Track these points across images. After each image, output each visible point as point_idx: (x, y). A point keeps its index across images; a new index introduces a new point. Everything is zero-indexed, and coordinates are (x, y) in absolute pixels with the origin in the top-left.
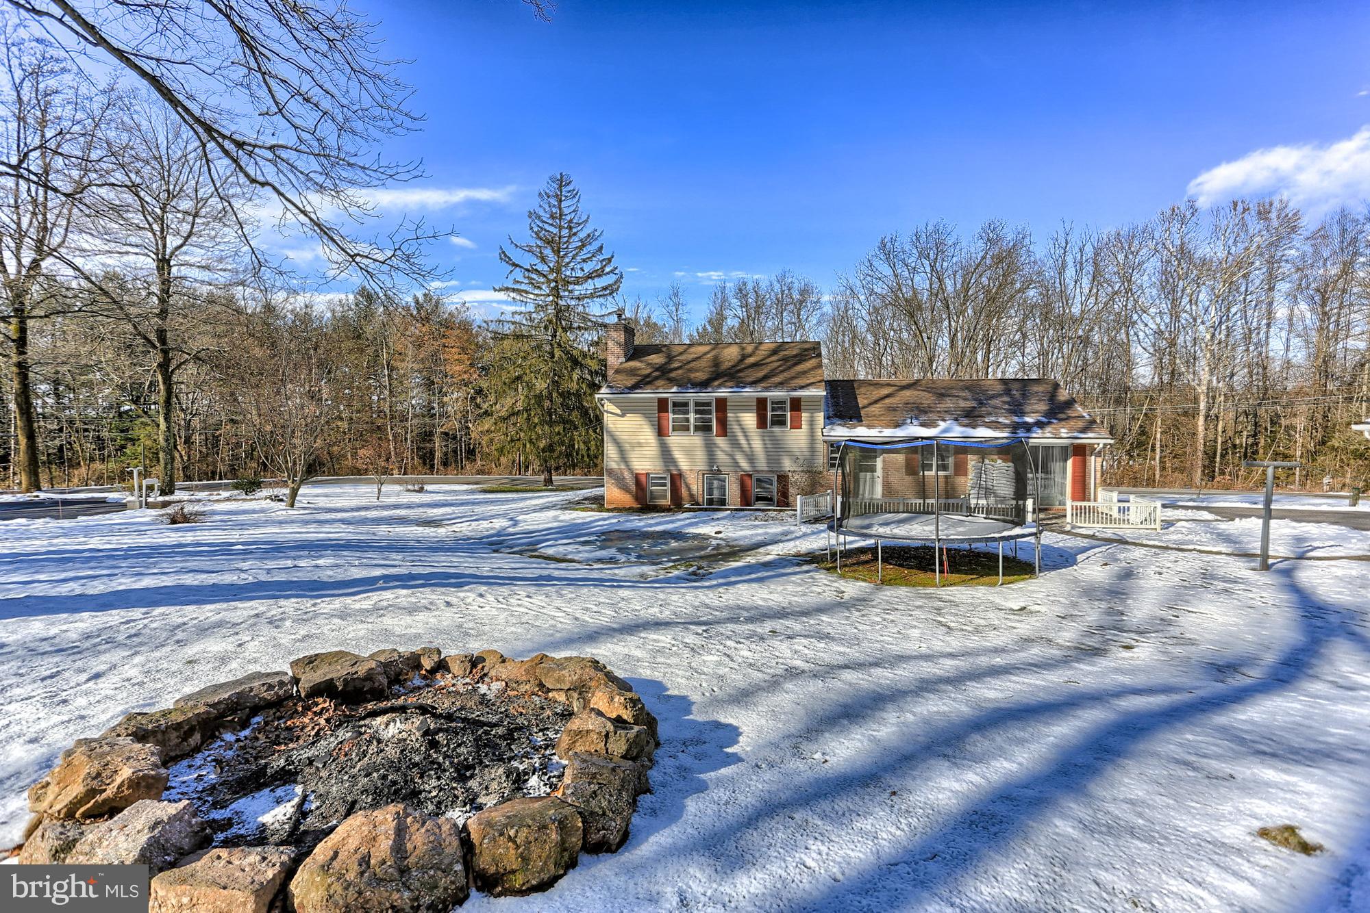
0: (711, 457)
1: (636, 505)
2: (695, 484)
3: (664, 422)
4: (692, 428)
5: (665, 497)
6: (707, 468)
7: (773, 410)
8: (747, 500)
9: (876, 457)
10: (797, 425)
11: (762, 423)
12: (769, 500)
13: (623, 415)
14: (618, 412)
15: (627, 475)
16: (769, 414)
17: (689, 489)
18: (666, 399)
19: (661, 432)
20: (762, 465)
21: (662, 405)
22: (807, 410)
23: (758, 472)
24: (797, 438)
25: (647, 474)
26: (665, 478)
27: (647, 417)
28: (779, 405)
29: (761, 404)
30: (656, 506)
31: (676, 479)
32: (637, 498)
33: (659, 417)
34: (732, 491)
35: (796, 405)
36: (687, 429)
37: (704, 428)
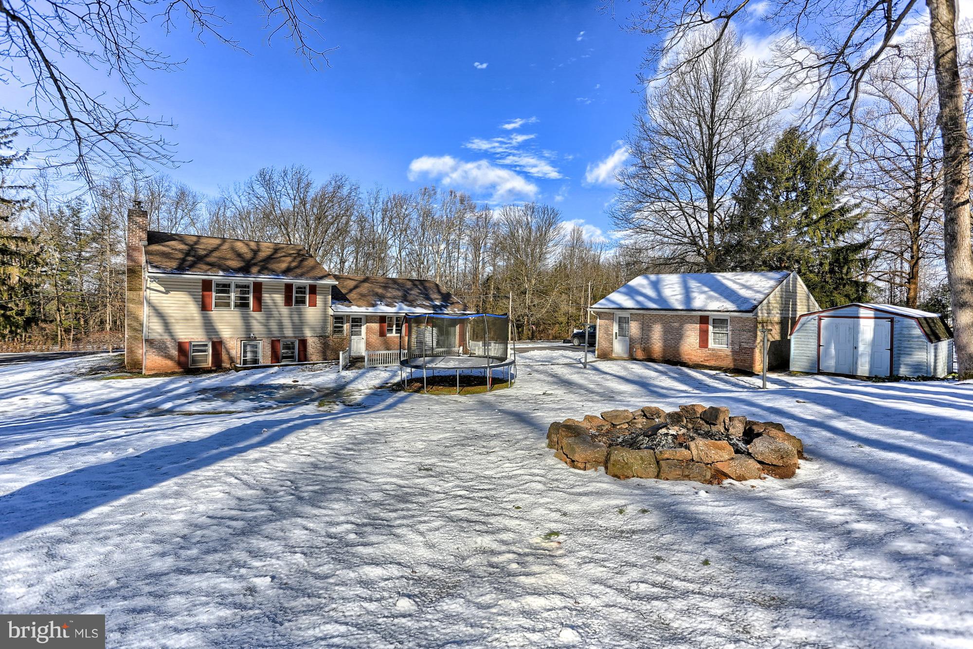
0: (248, 327)
1: (177, 370)
2: (234, 347)
3: (207, 300)
4: (232, 304)
5: (206, 361)
6: (244, 336)
7: (297, 292)
8: (276, 358)
9: (361, 326)
10: (313, 304)
11: (288, 302)
12: (292, 357)
13: (167, 292)
14: (162, 289)
15: (170, 344)
16: (294, 295)
17: (228, 353)
18: (210, 281)
19: (204, 307)
20: (289, 332)
21: (207, 285)
22: (321, 294)
23: (285, 337)
24: (312, 313)
25: (190, 342)
26: (206, 345)
27: (191, 294)
28: (301, 290)
29: (289, 287)
30: (199, 369)
31: (218, 345)
32: (179, 364)
33: (203, 296)
34: (264, 354)
35: (313, 290)
36: (228, 305)
37: (243, 304)
